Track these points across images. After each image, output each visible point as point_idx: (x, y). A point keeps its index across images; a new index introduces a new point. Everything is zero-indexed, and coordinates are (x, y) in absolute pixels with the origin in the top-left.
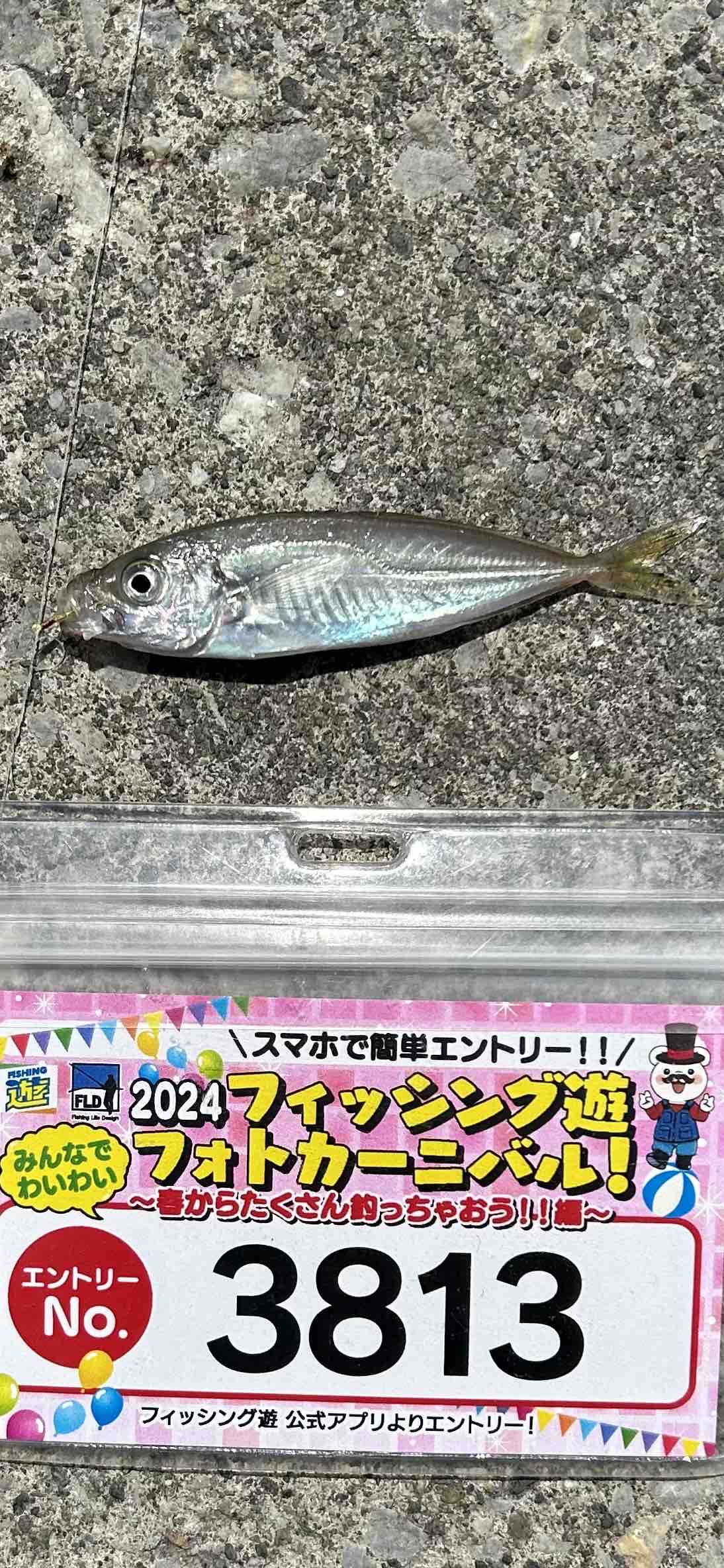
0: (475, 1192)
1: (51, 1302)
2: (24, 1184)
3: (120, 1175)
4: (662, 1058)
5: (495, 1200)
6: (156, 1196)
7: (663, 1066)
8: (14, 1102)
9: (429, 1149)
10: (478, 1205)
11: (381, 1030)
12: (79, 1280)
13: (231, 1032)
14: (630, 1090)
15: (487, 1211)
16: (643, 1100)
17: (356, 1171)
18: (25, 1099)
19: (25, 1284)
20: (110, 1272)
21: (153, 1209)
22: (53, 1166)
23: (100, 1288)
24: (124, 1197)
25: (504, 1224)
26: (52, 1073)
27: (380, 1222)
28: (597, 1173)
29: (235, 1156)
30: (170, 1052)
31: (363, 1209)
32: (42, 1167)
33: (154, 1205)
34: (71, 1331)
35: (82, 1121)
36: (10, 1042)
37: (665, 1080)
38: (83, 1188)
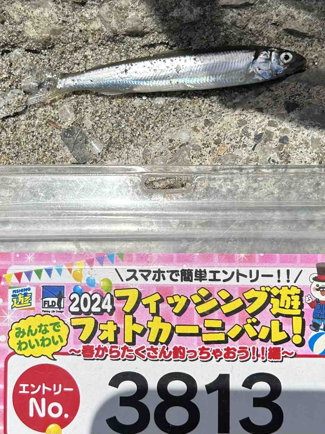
0: (231, 344)
1: (33, 401)
2: (20, 343)
3: (64, 338)
4: (315, 279)
5: (240, 348)
6: (81, 349)
7: (316, 283)
8: (15, 305)
9: (209, 324)
10: (232, 351)
11: (185, 267)
12: (46, 390)
13: (116, 269)
14: (301, 295)
15: (237, 353)
16: (307, 299)
17: (175, 334)
18: (20, 303)
19: (20, 392)
20: (60, 386)
21: (80, 355)
22: (33, 335)
23: (56, 393)
24: (66, 349)
25: (244, 359)
26: (33, 290)
27: (186, 359)
28: (287, 334)
29: (118, 328)
30: (88, 280)
31: (179, 353)
32: (28, 335)
33: (81, 353)
34: (42, 414)
35: (47, 313)
36: (14, 277)
37: (317, 290)
38: (48, 345)
